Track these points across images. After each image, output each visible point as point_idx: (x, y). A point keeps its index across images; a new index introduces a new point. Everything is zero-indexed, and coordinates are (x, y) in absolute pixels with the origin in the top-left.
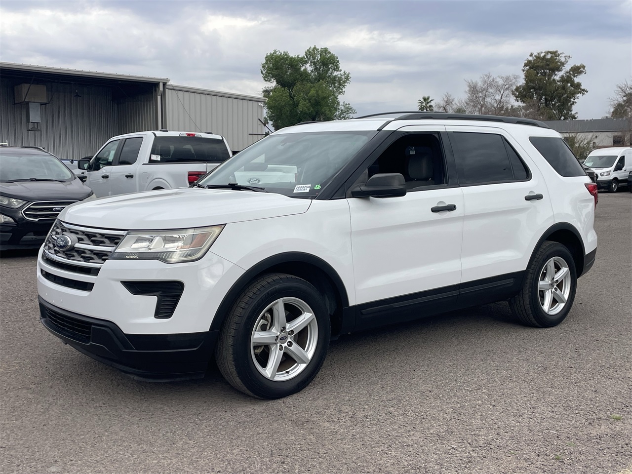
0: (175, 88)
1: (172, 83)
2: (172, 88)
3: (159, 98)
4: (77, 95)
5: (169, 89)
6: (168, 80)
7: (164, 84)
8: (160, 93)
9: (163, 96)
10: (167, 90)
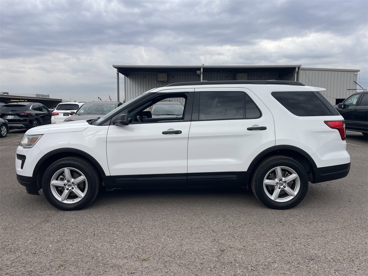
0: (304, 69)
1: (303, 67)
2: (303, 69)
3: (296, 75)
4: (260, 76)
5: (301, 70)
6: (301, 65)
7: (299, 68)
8: (296, 72)
9: (298, 73)
10: (300, 70)
